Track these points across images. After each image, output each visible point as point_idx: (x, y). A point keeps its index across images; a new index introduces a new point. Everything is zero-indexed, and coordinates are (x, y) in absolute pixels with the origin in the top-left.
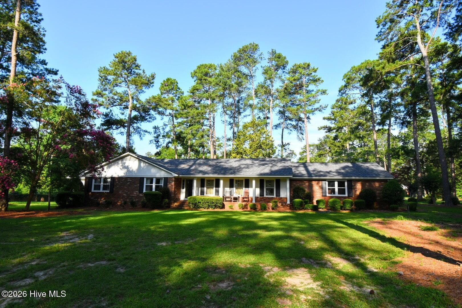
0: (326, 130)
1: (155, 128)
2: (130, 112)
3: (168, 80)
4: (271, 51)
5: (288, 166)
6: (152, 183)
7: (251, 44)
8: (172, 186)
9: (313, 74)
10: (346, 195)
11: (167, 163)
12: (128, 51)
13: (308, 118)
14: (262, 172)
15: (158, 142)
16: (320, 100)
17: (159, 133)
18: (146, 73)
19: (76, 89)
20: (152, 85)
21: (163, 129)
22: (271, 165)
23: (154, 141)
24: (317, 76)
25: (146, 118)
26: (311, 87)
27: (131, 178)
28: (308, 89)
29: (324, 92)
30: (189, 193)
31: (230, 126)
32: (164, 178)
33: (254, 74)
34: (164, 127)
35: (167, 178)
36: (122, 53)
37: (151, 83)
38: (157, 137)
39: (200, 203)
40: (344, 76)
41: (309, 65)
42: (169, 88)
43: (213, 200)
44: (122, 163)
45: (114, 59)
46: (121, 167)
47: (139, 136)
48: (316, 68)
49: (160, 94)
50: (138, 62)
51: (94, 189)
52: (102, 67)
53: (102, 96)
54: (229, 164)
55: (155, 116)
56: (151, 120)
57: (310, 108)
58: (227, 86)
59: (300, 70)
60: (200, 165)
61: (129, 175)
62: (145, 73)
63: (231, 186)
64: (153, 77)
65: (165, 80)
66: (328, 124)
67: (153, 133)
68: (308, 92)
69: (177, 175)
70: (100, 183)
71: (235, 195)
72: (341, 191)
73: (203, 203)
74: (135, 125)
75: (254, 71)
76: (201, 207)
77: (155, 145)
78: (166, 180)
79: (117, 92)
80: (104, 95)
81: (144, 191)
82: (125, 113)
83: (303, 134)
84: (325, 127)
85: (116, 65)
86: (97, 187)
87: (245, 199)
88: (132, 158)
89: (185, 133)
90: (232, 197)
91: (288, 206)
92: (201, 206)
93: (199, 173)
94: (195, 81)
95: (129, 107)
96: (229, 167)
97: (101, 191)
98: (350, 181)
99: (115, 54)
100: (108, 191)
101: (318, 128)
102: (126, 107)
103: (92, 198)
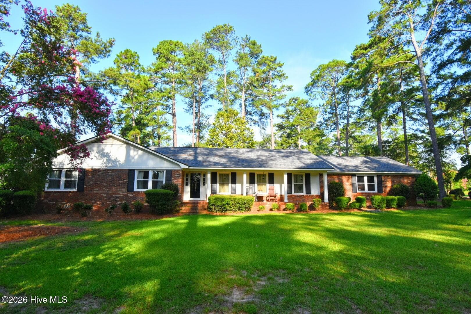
3: (127, 52)
4: (244, 38)
6: (147, 177)
7: (225, 25)
8: (178, 181)
9: (278, 69)
10: (376, 191)
12: (75, 6)
16: (286, 96)
18: (101, 37)
20: (108, 54)
22: (295, 157)
24: (283, 71)
27: (113, 170)
29: (290, 88)
32: (167, 171)
33: (227, 60)
35: (171, 170)
36: (68, 6)
37: (107, 52)
40: (312, 73)
41: (275, 59)
46: (98, 155)
48: (281, 63)
51: (50, 188)
57: (276, 102)
58: (201, 68)
62: (99, 37)
63: (252, 182)
64: (112, 43)
65: (123, 52)
69: (186, 167)
70: (60, 178)
71: (258, 193)
72: (371, 187)
75: (227, 56)
76: (229, 210)
78: (169, 173)
81: (135, 188)
86: (55, 184)
87: (270, 198)
88: (116, 141)
90: (256, 196)
91: (327, 206)
92: (229, 208)
94: (157, 59)
97: (62, 189)
98: (379, 176)
100: (75, 190)
103: (46, 201)
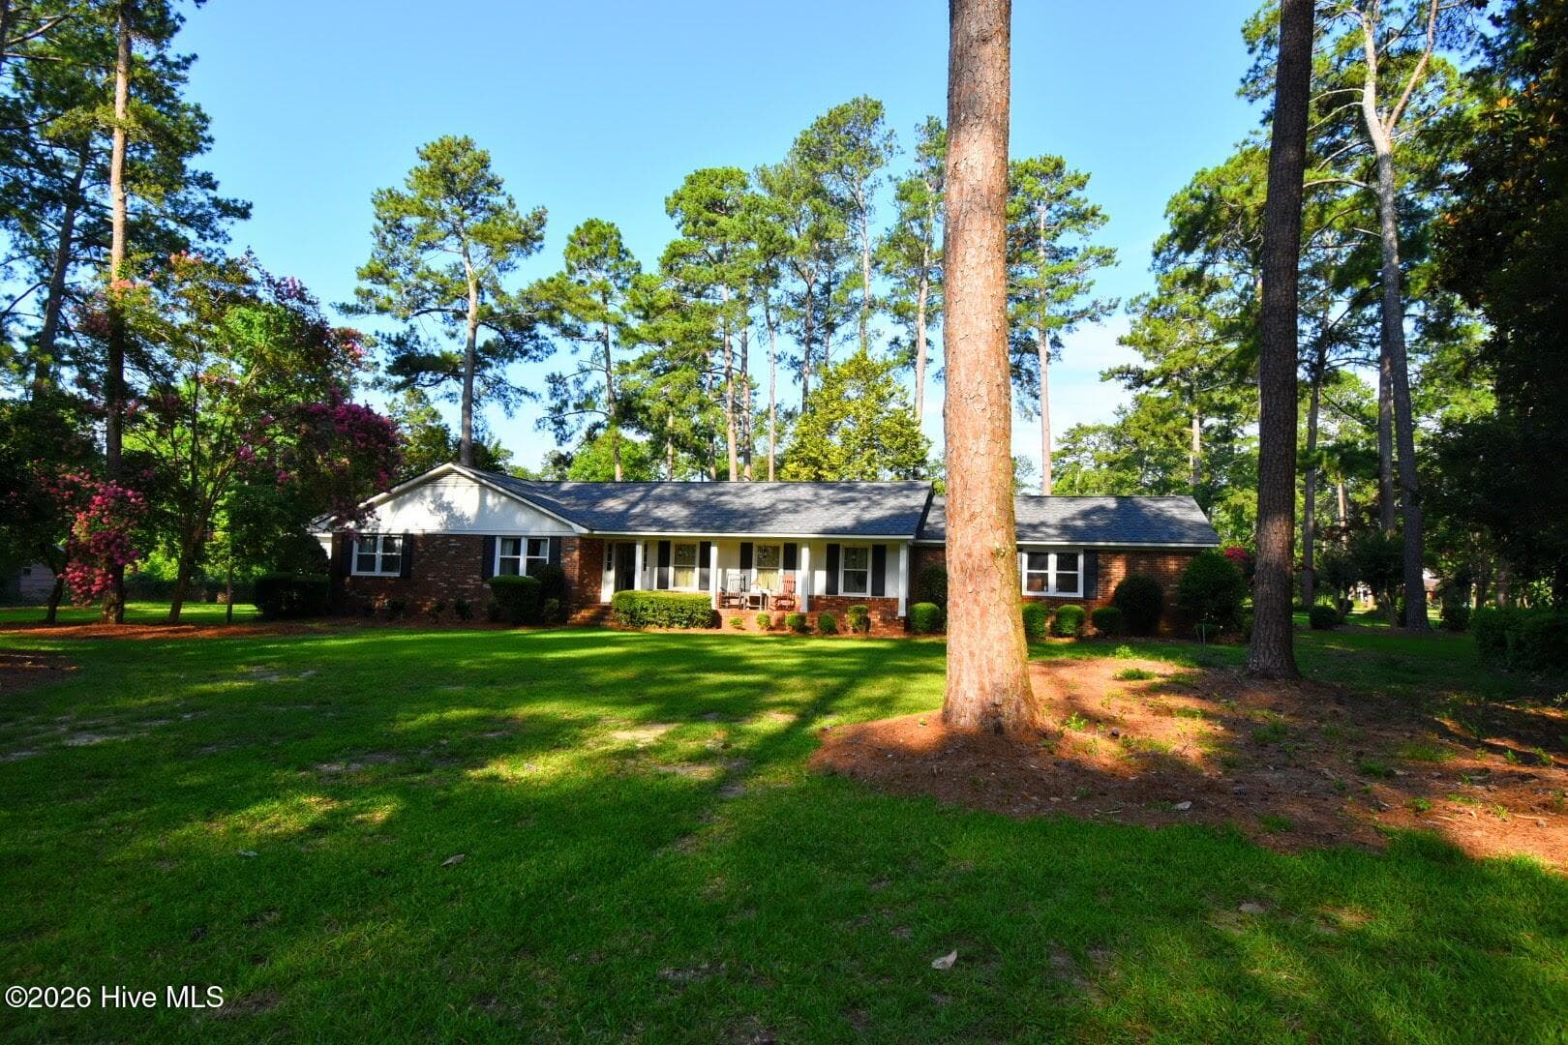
0: (1127, 382)
1: (555, 380)
2: (470, 334)
3: (591, 225)
5: (912, 508)
6: (517, 551)
7: (856, 101)
8: (572, 560)
9: (1075, 194)
10: (1080, 594)
11: (567, 493)
12: (460, 138)
13: (1056, 343)
14: (832, 524)
15: (561, 423)
16: (1091, 284)
17: (565, 397)
18: (517, 208)
19: (291, 287)
20: (537, 244)
21: (578, 383)
22: (864, 503)
23: (549, 421)
24: (1086, 201)
25: (526, 347)
26: (1068, 239)
27: (459, 537)
28: (1058, 244)
29: (1106, 257)
30: (625, 581)
31: (794, 372)
32: (552, 538)
33: (867, 201)
34: (580, 376)
35: (560, 538)
36: (443, 145)
37: (535, 240)
38: (559, 410)
39: (646, 610)
40: (1170, 203)
41: (1059, 165)
42: (592, 252)
43: (681, 602)
44: (433, 495)
45: (420, 163)
46: (432, 507)
47: (503, 407)
48: (1083, 173)
49: (565, 271)
50: (495, 170)
51: (359, 569)
52: (384, 188)
53: (388, 282)
54: (745, 501)
55: (553, 340)
56: (540, 353)
57: (1061, 309)
59: (1028, 182)
60: (661, 500)
61: (452, 529)
62: (514, 206)
63: (745, 564)
64: (540, 219)
65: (582, 227)
66: (1135, 359)
67: (546, 396)
68: (1057, 255)
69: (585, 531)
70: (375, 550)
71: (755, 591)
72: (1066, 583)
73: (654, 611)
74: (488, 372)
75: (867, 191)
77: (554, 434)
78: (556, 541)
79: (429, 271)
80: (393, 277)
81: (496, 573)
82: (460, 334)
83: (1037, 397)
84: (1123, 373)
85: (425, 183)
86: (367, 562)
87: (784, 603)
88: (462, 480)
89: (644, 397)
90: (747, 596)
91: (899, 624)
92: (650, 619)
93: (649, 525)
94: (678, 227)
95: (468, 315)
96: (742, 508)
97: (378, 572)
98: (1090, 553)
99: (422, 148)
100: (397, 575)
101: (1101, 373)
102: (460, 315)
103: (353, 593)
